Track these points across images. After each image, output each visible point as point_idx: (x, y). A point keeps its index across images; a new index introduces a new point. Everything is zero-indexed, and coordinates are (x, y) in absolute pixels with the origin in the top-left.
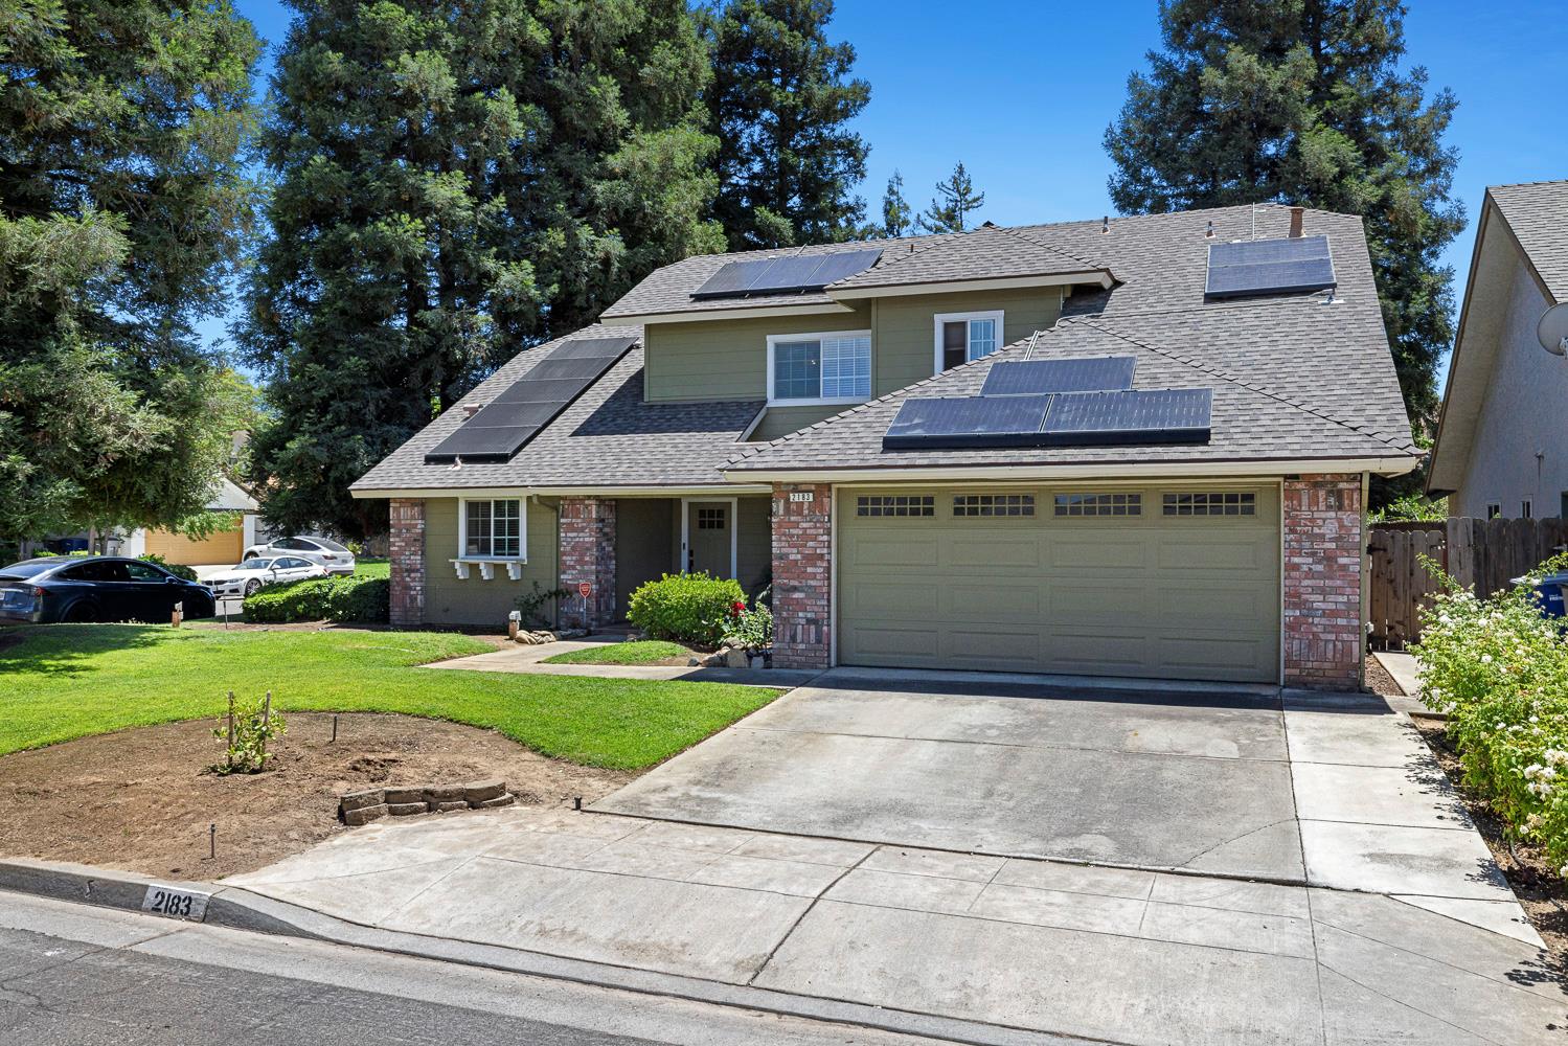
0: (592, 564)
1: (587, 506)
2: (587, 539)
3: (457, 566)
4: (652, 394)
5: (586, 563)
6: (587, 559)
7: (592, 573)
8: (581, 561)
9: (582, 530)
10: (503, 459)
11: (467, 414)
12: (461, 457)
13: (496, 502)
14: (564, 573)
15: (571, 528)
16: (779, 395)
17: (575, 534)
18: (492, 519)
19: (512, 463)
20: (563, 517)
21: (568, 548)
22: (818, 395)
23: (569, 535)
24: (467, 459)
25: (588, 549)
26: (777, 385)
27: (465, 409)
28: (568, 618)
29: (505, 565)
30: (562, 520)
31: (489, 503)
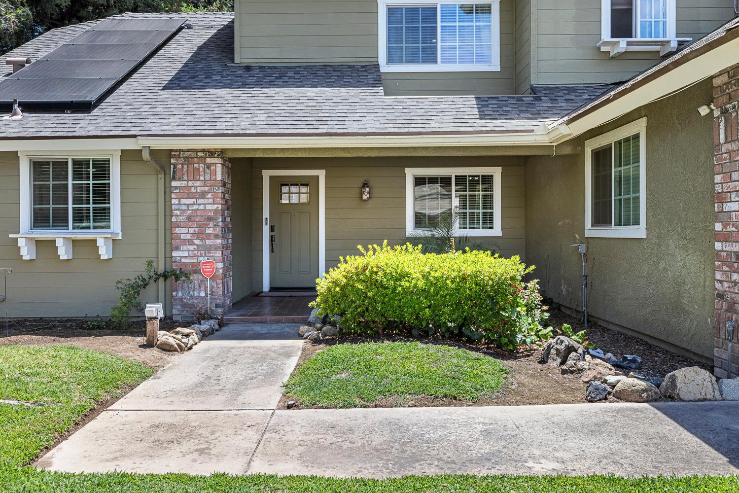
0: (216, 237)
1: (209, 166)
2: (209, 207)
3: (22, 243)
4: (243, 54)
5: (208, 236)
6: (209, 231)
7: (216, 248)
8: (201, 235)
9: (203, 195)
10: (85, 107)
11: (10, 69)
12: (21, 104)
13: (74, 161)
14: (177, 249)
15: (187, 193)
16: (390, 60)
17: (193, 201)
18: (70, 182)
19: (96, 112)
20: (174, 179)
21: (182, 219)
22: (435, 61)
23: (183, 201)
24: (29, 107)
25: (210, 219)
26: (390, 50)
27: (8, 63)
28: (184, 306)
29: (95, 241)
30: (174, 184)
31: (67, 163)
